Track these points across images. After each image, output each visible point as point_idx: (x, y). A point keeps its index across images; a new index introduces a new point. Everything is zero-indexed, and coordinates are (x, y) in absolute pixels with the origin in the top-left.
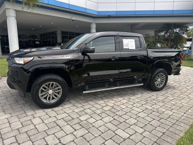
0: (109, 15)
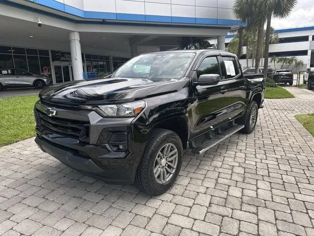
0: (103, 20)
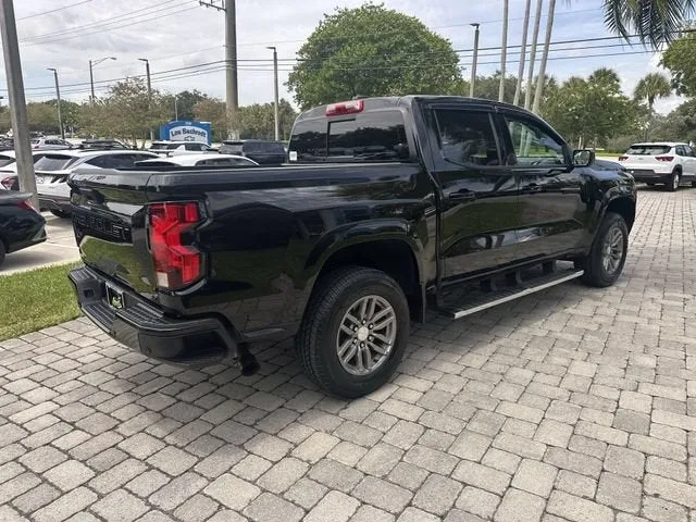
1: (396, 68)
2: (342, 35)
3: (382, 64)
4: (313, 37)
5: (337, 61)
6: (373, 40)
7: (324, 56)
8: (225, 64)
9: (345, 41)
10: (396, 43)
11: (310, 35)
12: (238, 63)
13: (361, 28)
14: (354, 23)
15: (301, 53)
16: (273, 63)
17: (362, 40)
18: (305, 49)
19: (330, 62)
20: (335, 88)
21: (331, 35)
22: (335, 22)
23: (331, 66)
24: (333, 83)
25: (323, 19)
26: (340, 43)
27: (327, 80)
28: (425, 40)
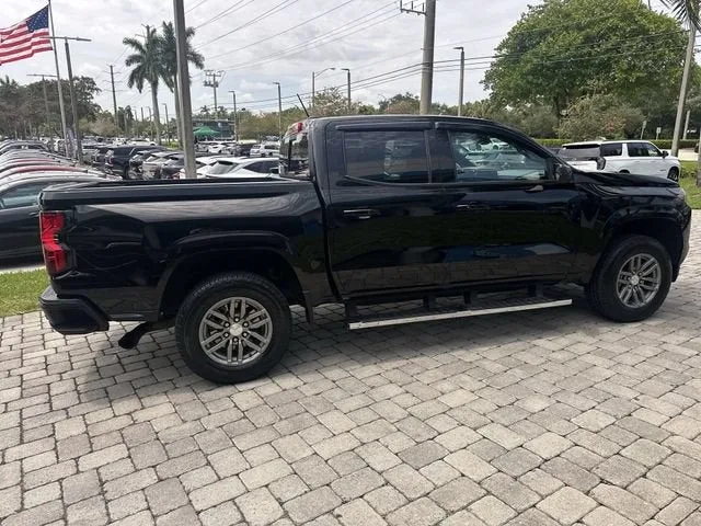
1: (605, 57)
2: (544, 26)
3: (590, 54)
4: (514, 31)
5: (536, 55)
6: (580, 28)
7: (524, 49)
8: (421, 66)
9: (547, 32)
10: (609, 28)
11: (510, 29)
12: (435, 65)
13: (568, 15)
14: (560, 12)
15: (499, 49)
16: (459, 63)
17: (566, 28)
18: (504, 45)
19: (528, 55)
20: (531, 83)
21: (534, 26)
22: (540, 12)
23: (530, 59)
24: (530, 78)
25: (527, 11)
26: (543, 34)
27: (523, 76)
28: (644, 22)
